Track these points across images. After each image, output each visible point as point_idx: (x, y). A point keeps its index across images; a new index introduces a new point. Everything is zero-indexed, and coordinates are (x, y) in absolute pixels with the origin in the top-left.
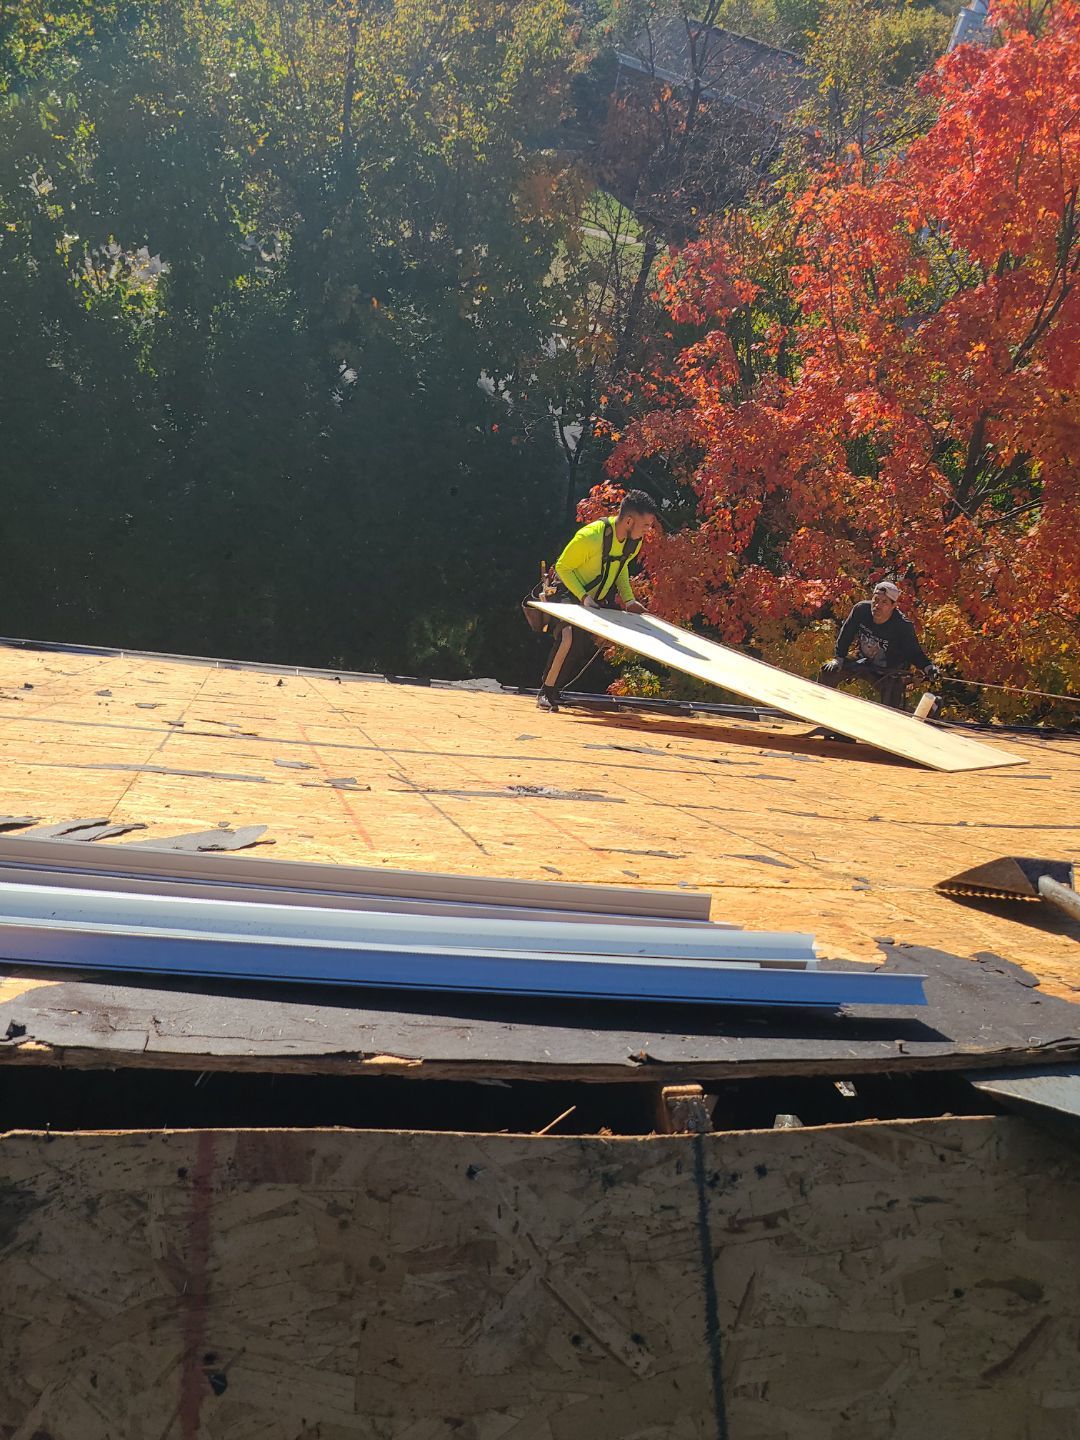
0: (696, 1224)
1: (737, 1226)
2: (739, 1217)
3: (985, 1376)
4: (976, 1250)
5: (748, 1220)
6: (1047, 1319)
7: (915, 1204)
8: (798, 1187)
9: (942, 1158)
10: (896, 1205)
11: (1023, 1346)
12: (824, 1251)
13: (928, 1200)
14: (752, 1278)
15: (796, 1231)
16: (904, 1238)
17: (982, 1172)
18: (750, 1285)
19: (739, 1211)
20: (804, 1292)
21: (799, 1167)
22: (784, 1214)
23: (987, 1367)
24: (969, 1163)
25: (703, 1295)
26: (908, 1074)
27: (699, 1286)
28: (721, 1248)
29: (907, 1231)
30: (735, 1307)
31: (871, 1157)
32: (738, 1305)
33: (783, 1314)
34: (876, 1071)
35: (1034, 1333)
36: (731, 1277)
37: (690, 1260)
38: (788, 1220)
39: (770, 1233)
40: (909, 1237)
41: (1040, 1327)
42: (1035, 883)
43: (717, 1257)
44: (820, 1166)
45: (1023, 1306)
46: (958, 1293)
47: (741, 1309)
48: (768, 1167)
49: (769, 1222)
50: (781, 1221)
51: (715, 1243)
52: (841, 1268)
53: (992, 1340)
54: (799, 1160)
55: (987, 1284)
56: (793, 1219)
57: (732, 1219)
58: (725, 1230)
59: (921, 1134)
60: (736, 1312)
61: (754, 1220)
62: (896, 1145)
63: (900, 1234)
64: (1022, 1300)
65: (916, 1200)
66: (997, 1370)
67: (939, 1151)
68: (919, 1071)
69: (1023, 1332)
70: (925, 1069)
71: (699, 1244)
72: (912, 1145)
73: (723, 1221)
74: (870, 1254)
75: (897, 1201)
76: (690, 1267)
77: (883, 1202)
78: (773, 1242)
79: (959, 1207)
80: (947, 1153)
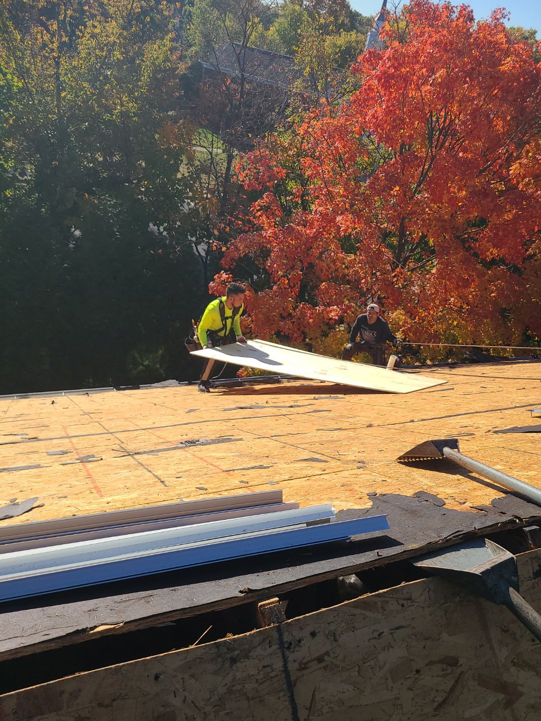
0: (282, 671)
1: (303, 667)
2: (304, 661)
3: (436, 709)
4: (424, 647)
5: (309, 662)
6: (462, 673)
7: (392, 632)
8: (333, 637)
9: (403, 605)
10: (383, 635)
11: (452, 689)
12: (349, 667)
13: (398, 628)
14: (314, 691)
15: (333, 660)
16: (388, 650)
17: (423, 608)
18: (313, 695)
19: (304, 658)
20: (341, 691)
21: (332, 627)
22: (327, 653)
23: (436, 705)
24: (416, 604)
25: (290, 707)
26: (383, 566)
27: (287, 703)
28: (296, 680)
29: (390, 646)
30: (307, 709)
31: (368, 614)
32: (308, 707)
33: (332, 705)
34: (367, 569)
35: (457, 681)
36: (303, 694)
37: (281, 691)
38: (330, 656)
39: (321, 665)
40: (391, 649)
41: (459, 678)
43: (295, 685)
44: (343, 624)
45: (450, 670)
46: (418, 671)
47: (310, 707)
48: (317, 631)
49: (320, 660)
50: (326, 658)
51: (293, 678)
52: (359, 673)
53: (437, 690)
54: (332, 623)
55: (431, 663)
56: (332, 655)
57: (300, 664)
58: (298, 670)
59: (391, 596)
60: (307, 711)
61: (312, 660)
62: (379, 604)
63: (386, 649)
64: (449, 667)
65: (392, 629)
66: (441, 705)
67: (401, 602)
68: (389, 564)
69: (452, 682)
70: (391, 562)
71: (285, 681)
72: (387, 602)
73: (296, 665)
74: (372, 663)
75: (383, 632)
76: (281, 694)
77: (376, 635)
78: (323, 669)
79: (413, 628)
80: (405, 602)
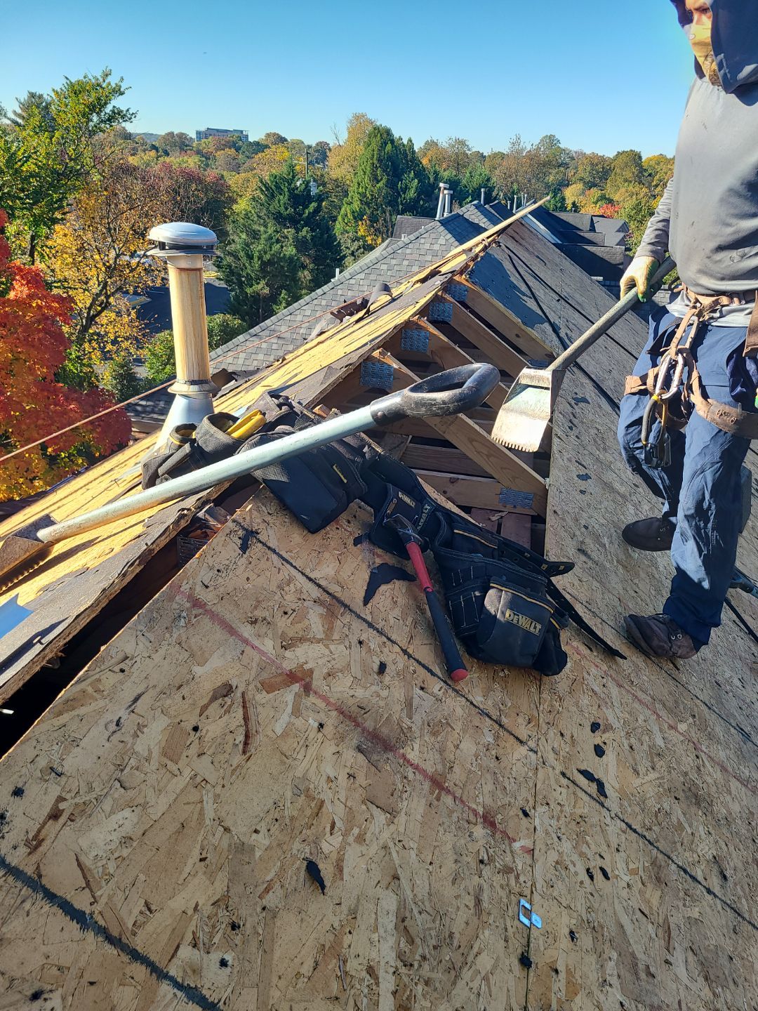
0: (4, 876)
1: (35, 843)
2: (30, 836)
3: (244, 752)
4: (184, 698)
5: (39, 831)
6: (243, 694)
7: (130, 709)
8: (53, 774)
9: (122, 671)
10: (122, 721)
11: (246, 719)
12: (105, 791)
13: (136, 700)
14: (77, 860)
15: (77, 800)
16: (143, 733)
17: (149, 657)
18: (79, 865)
19: (27, 832)
20: (116, 827)
21: (42, 762)
22: (61, 799)
23: (241, 747)
24: (138, 659)
25: (55, 909)
27: (46, 908)
28: (38, 868)
29: (140, 727)
30: (84, 888)
31: (82, 711)
32: (85, 885)
33: (116, 855)
34: (38, 669)
35: (244, 707)
36: (62, 878)
37: (23, 902)
38: (65, 800)
39: (62, 820)
40: (145, 730)
41: (244, 702)
42: (37, 539)
43: (40, 876)
44: (56, 747)
45: (228, 700)
46: (196, 729)
47: (88, 883)
48: (20, 785)
49: (55, 815)
50: (62, 806)
51: (30, 871)
52: (124, 788)
53: (231, 732)
54: (38, 759)
55: (204, 708)
56: (68, 796)
57: (27, 843)
58: (30, 854)
59: (98, 670)
60: (87, 890)
61: (45, 823)
62: (90, 690)
63: (138, 732)
64: (226, 698)
65: (130, 706)
66: (246, 744)
67: (117, 669)
68: (65, 644)
69: (240, 712)
70: (68, 640)
71: (19, 884)
72: (99, 680)
73: (23, 850)
74: (133, 762)
75: (120, 718)
76: (27, 905)
77: (113, 727)
78: (69, 823)
79: (155, 686)
80: (122, 666)
